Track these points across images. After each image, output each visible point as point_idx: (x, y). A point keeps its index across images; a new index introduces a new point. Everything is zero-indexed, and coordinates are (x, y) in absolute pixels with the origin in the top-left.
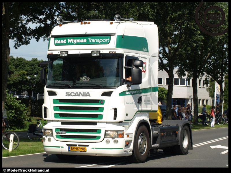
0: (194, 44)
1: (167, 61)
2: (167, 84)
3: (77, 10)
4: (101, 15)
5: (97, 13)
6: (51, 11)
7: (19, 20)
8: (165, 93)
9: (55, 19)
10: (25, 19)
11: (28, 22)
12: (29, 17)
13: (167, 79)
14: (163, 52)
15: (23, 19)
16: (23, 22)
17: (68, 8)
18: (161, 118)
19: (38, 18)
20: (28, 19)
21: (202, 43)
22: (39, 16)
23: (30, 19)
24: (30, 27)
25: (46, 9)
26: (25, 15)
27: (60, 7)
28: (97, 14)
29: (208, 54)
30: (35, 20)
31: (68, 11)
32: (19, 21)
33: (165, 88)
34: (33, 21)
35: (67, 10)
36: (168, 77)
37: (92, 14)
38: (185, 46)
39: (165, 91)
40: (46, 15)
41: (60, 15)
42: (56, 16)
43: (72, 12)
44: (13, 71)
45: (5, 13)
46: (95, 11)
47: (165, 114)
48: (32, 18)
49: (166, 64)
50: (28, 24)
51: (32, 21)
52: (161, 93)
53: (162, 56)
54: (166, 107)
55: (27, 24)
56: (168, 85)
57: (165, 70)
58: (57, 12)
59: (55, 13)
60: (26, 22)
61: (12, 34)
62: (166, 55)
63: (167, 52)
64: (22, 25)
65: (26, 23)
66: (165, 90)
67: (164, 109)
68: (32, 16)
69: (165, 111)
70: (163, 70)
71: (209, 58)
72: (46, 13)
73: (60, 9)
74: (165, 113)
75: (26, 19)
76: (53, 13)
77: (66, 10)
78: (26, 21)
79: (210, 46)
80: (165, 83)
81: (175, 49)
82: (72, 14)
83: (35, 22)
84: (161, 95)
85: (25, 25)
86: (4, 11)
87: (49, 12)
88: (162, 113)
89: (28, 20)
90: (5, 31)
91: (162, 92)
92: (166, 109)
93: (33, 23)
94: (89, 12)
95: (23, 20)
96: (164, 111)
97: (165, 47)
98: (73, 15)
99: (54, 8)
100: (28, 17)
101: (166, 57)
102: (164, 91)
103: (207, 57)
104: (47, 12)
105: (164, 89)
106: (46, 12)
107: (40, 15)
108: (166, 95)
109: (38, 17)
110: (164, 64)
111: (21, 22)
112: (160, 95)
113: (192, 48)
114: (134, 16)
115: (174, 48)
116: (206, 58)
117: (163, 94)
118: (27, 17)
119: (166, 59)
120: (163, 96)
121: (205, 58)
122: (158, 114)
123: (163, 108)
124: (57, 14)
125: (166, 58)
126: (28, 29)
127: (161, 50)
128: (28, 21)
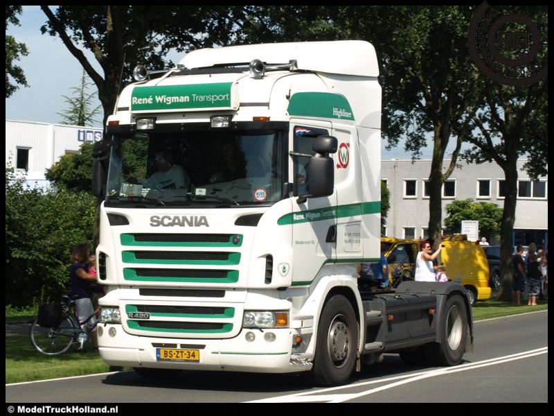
1: (502, 139)
2: (501, 195)
3: (283, 19)
4: (340, 31)
5: (332, 25)
6: (221, 22)
7: (147, 44)
8: (496, 216)
9: (230, 40)
10: (160, 42)
11: (167, 49)
12: (170, 38)
13: (501, 182)
14: (491, 117)
15: (156, 41)
16: (155, 48)
17: (264, 13)
18: (486, 275)
19: (190, 39)
20: (167, 41)
22: (192, 35)
23: (172, 41)
24: (171, 62)
25: (209, 18)
26: (159, 32)
27: (244, 12)
28: (331, 29)
30: (183, 45)
31: (262, 22)
32: (147, 47)
33: (496, 205)
34: (179, 46)
35: (260, 19)
36: (504, 179)
37: (320, 28)
39: (496, 213)
40: (210, 32)
41: (243, 32)
42: (233, 33)
43: (273, 24)
44: (132, 166)
45: (113, 28)
46: (327, 20)
47: (497, 267)
48: (176, 38)
49: (498, 147)
50: (167, 55)
51: (177, 45)
52: (486, 217)
53: (490, 127)
54: (499, 250)
55: (165, 54)
56: (504, 198)
57: (496, 160)
58: (235, 24)
59: (230, 25)
60: (163, 48)
61: (128, 78)
62: (498, 124)
64: (153, 54)
65: (161, 52)
66: (497, 210)
67: (495, 255)
68: (176, 33)
69: (498, 261)
70: (491, 161)
72: (210, 28)
73: (243, 17)
74: (497, 264)
75: (163, 43)
76: (226, 28)
77: (257, 18)
78: (163, 46)
80: (496, 193)
82: (273, 28)
83: (183, 49)
84: (488, 222)
85: (160, 55)
86: (111, 23)
87: (216, 24)
88: (490, 266)
89: (168, 43)
90: (113, 71)
91: (490, 213)
92: (498, 255)
93: (179, 50)
94: (313, 22)
95: (156, 45)
96: (494, 260)
97: (496, 105)
98: (275, 31)
99: (229, 15)
100: (166, 37)
101: (500, 129)
102: (494, 211)
104: (212, 24)
105: (494, 208)
106: (208, 25)
107: (195, 32)
108: (498, 222)
109: (191, 37)
110: (494, 146)
111: (151, 49)
112: (485, 221)
114: (420, 32)
117: (491, 220)
118: (164, 36)
119: (499, 136)
120: (491, 224)
122: (479, 268)
123: (491, 253)
124: (236, 30)
125: (500, 134)
126: (166, 65)
128: (167, 46)
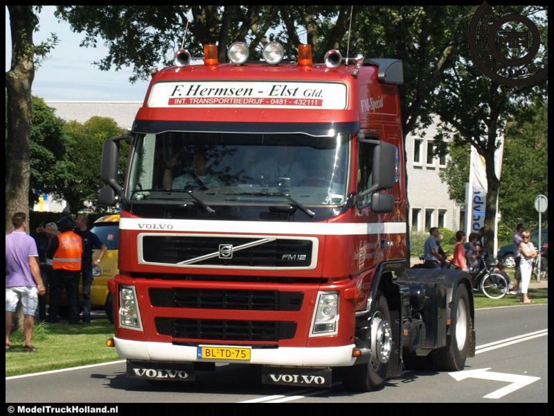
0: (394, 14)
21: (424, 10)
29: (446, 50)
38: (363, 19)
63: (301, 41)
71: (449, 63)
79: (453, 22)
81: (329, 31)
103: (441, 61)
113: (390, 28)
115: (325, 26)
116: (440, 64)
121: (436, 63)
127: (282, 33)
